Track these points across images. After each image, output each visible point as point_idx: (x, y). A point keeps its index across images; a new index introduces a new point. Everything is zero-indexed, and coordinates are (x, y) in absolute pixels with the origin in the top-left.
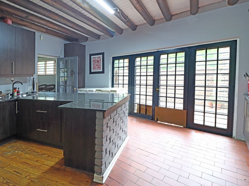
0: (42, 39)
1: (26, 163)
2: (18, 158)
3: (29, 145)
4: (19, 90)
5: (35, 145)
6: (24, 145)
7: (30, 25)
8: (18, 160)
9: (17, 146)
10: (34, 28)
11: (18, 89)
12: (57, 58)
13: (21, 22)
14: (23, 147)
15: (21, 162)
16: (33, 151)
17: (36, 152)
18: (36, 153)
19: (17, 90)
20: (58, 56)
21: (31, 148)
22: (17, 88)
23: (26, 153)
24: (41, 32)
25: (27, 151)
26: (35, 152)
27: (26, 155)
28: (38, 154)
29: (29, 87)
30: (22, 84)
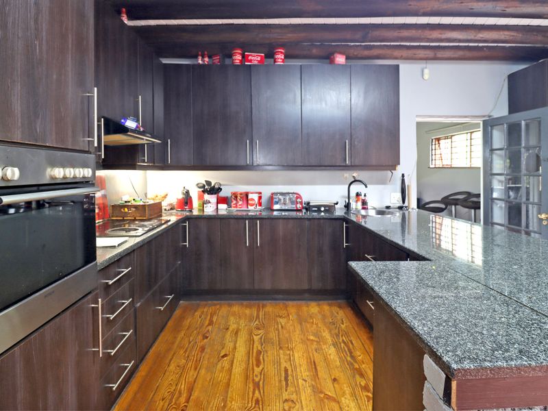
0: (426, 77)
1: (316, 368)
2: (315, 346)
3: (356, 329)
4: (366, 198)
5: (365, 338)
6: (348, 324)
7: (388, 52)
8: (310, 350)
9: (336, 317)
10: (402, 56)
11: (365, 195)
12: (484, 121)
13: (366, 53)
14: (343, 326)
15: (310, 359)
16: (349, 349)
17: (352, 357)
18: (349, 359)
19: (362, 197)
20: (487, 114)
21: (352, 338)
22: (363, 195)
23: (335, 345)
24: (425, 61)
25: (341, 340)
26: (351, 353)
27: (332, 347)
28: (352, 364)
29: (392, 194)
30: (366, 187)
